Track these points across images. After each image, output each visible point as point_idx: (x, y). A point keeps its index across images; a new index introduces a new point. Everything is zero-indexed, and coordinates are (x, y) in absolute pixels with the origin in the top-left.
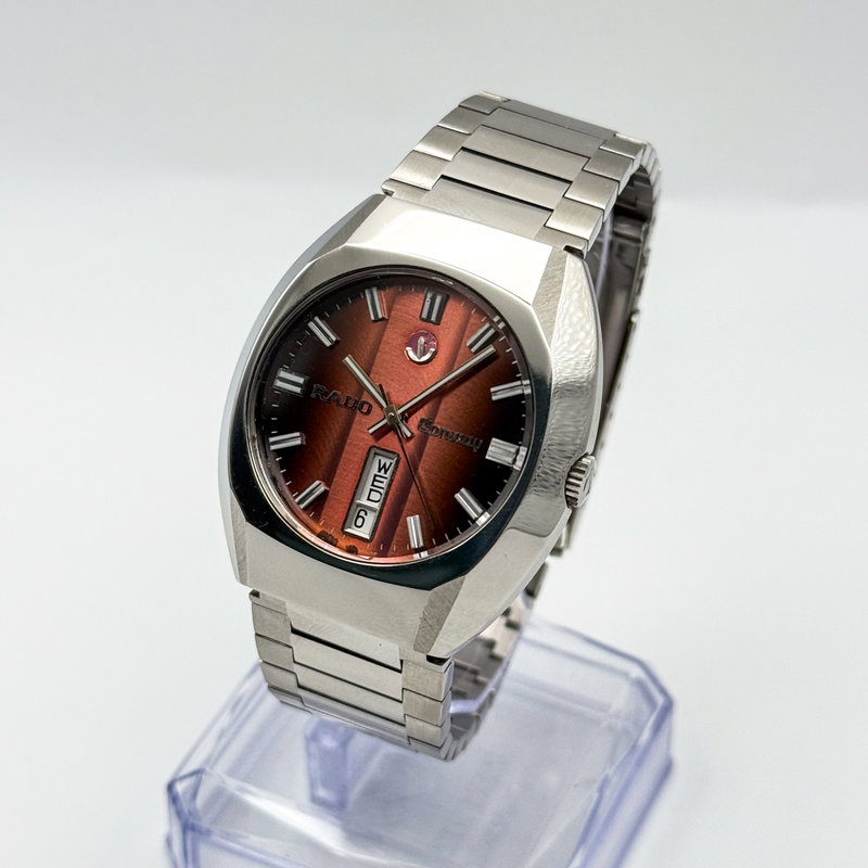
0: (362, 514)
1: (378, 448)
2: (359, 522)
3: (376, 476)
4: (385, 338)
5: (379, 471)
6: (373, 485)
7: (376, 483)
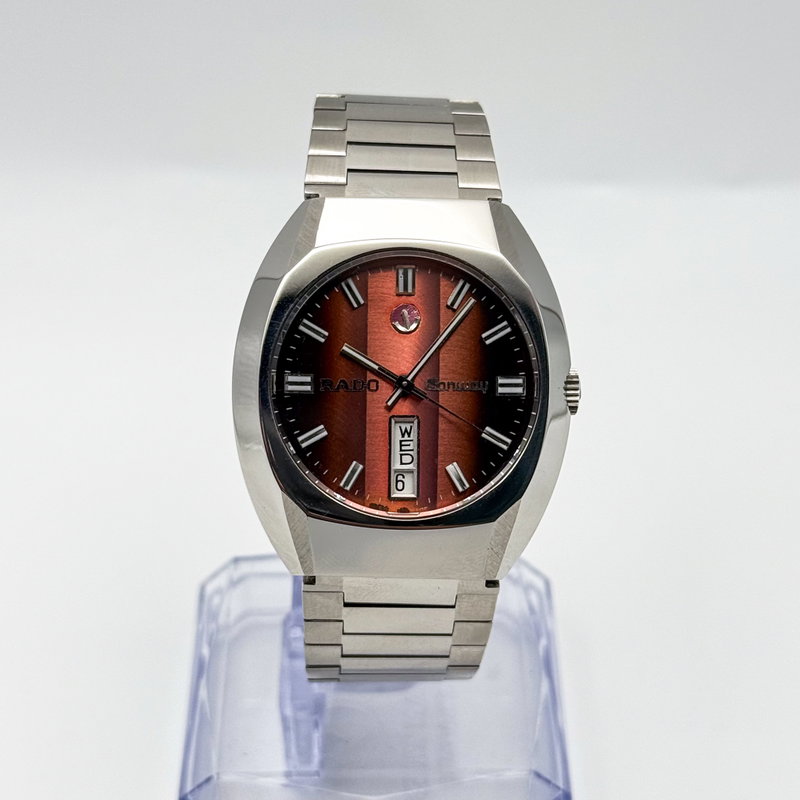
0: (400, 478)
1: (397, 416)
2: (400, 485)
3: (401, 441)
4: (370, 320)
5: (403, 436)
6: (401, 450)
7: (403, 448)
